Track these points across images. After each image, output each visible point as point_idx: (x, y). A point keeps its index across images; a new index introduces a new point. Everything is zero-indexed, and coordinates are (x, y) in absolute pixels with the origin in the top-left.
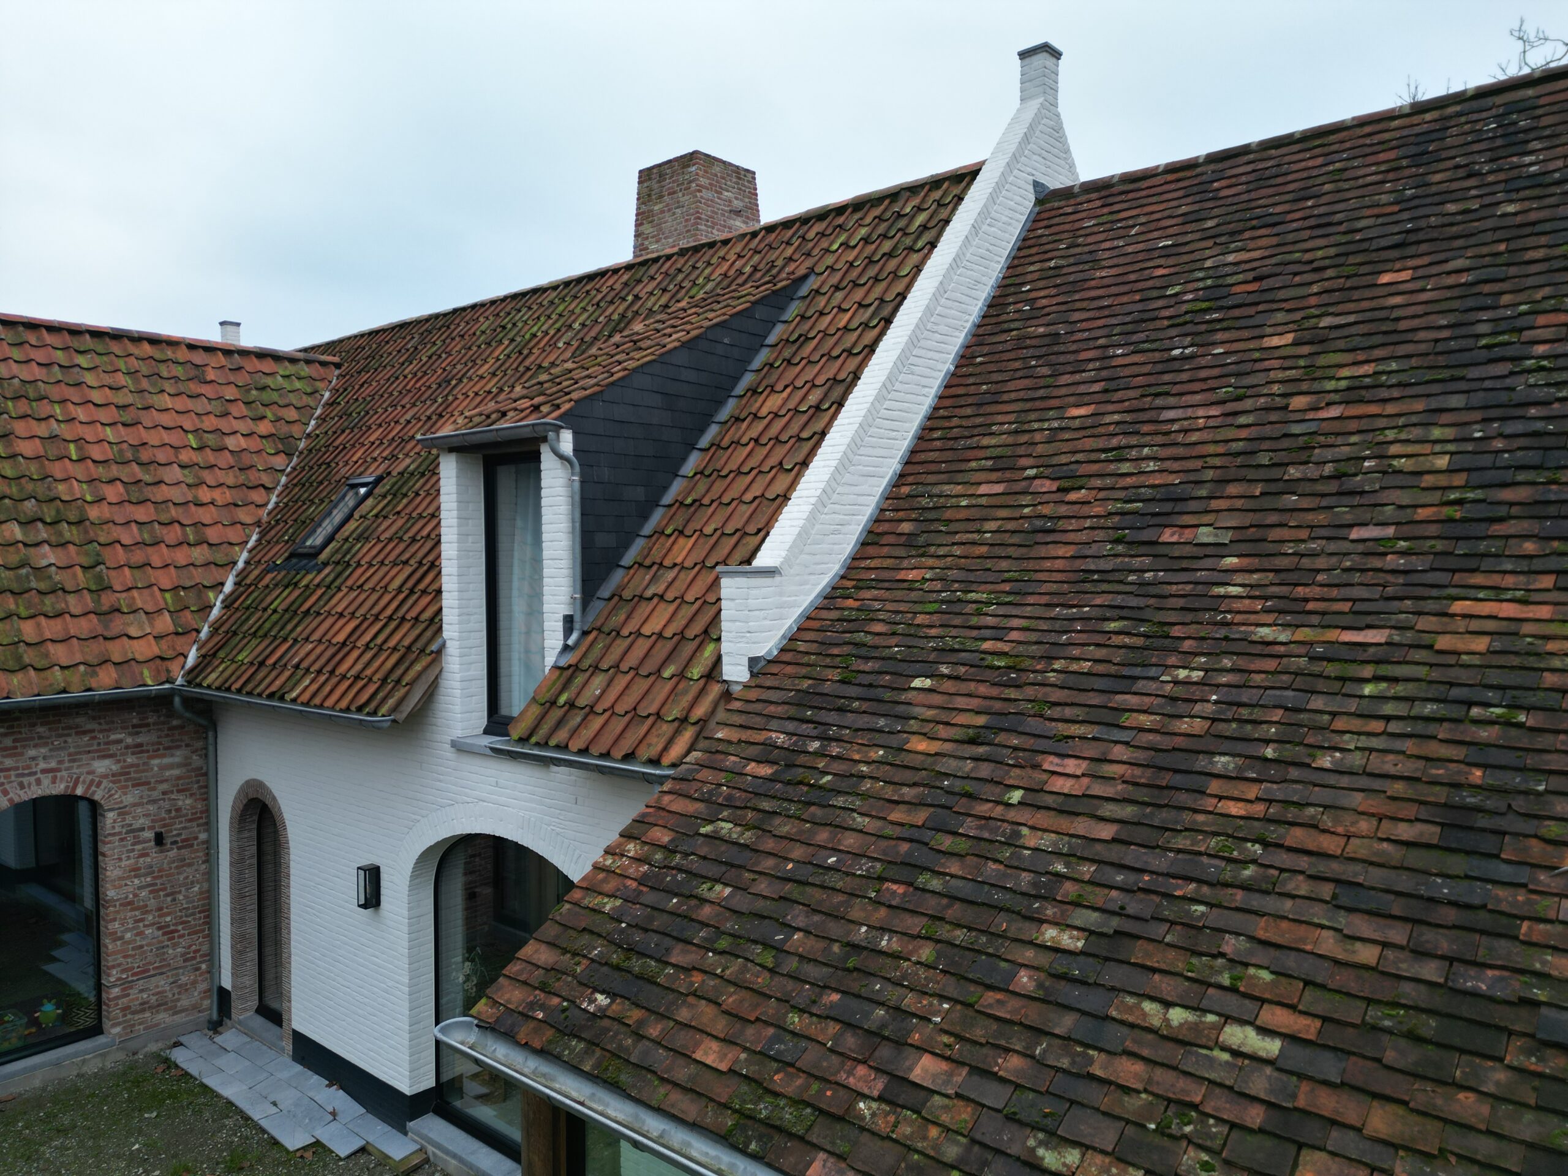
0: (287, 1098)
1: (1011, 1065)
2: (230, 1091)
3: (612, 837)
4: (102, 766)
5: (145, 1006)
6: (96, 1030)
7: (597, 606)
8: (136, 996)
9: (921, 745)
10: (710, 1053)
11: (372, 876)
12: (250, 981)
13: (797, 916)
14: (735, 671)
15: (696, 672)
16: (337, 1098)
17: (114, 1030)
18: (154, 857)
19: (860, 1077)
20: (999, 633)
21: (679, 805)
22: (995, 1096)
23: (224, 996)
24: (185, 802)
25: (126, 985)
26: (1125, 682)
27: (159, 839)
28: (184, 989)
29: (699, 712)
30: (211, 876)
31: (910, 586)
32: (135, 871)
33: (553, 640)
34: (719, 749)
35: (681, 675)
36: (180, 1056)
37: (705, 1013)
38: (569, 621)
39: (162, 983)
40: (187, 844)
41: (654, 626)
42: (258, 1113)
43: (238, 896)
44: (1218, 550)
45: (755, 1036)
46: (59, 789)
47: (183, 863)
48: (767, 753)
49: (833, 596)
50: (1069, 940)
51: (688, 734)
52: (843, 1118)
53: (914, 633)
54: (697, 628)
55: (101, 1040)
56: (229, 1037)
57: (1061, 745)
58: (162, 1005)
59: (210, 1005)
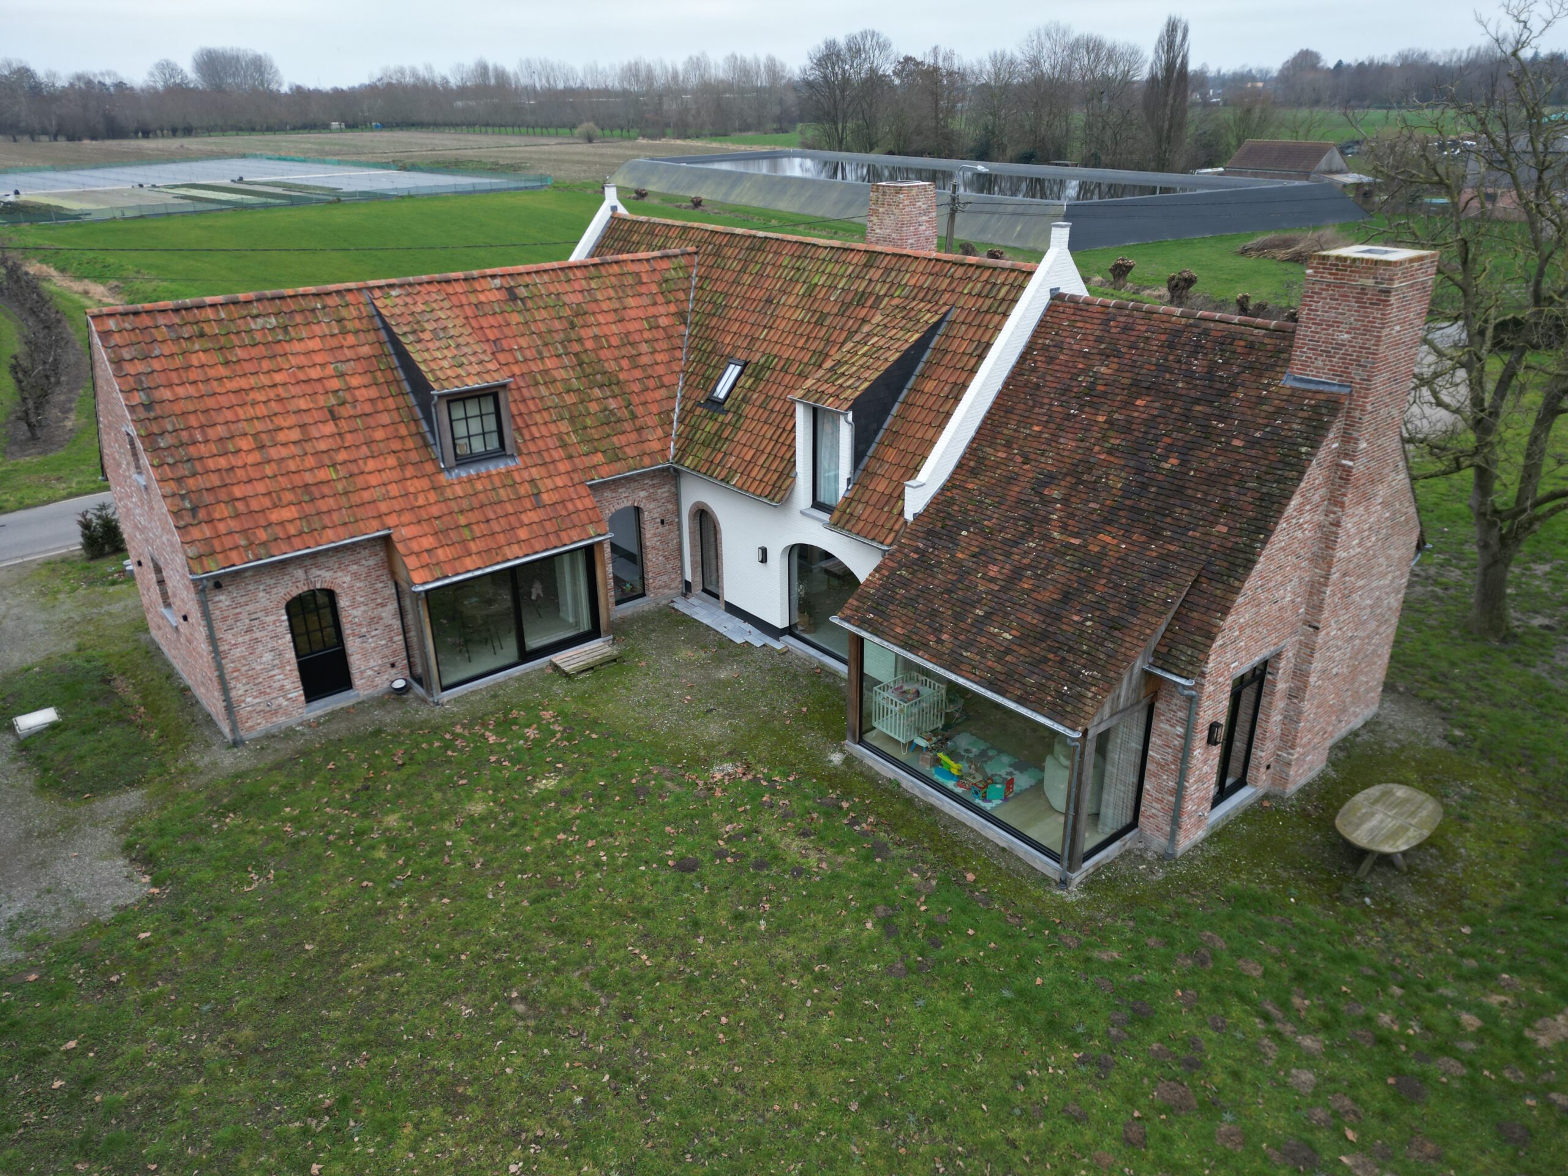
0: (730, 625)
1: (962, 637)
2: (706, 621)
3: (871, 570)
4: (643, 494)
5: (660, 587)
6: (643, 595)
7: (859, 472)
8: (658, 583)
9: (960, 555)
10: (899, 630)
11: (764, 551)
12: (699, 579)
13: (921, 600)
14: (909, 516)
15: (895, 511)
16: (748, 627)
17: (651, 595)
18: (661, 529)
19: (931, 637)
20: (990, 518)
21: (891, 564)
22: (957, 643)
23: (688, 585)
24: (670, 506)
25: (654, 578)
26: (1016, 544)
27: (662, 522)
28: (673, 580)
29: (897, 527)
30: (680, 536)
31: (969, 491)
32: (655, 535)
33: (843, 487)
34: (902, 546)
35: (890, 512)
36: (676, 606)
37: (897, 621)
38: (849, 480)
39: (665, 578)
40: (671, 523)
41: (880, 488)
42: (721, 630)
43: (692, 546)
44: (1056, 501)
45: (909, 627)
46: (629, 504)
47: (670, 531)
48: (917, 550)
49: (944, 489)
50: (981, 613)
51: (892, 535)
52: (927, 645)
53: (966, 512)
54: (896, 494)
55: (646, 599)
56: (692, 600)
57: (994, 561)
58: (666, 586)
59: (682, 587)
